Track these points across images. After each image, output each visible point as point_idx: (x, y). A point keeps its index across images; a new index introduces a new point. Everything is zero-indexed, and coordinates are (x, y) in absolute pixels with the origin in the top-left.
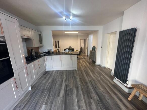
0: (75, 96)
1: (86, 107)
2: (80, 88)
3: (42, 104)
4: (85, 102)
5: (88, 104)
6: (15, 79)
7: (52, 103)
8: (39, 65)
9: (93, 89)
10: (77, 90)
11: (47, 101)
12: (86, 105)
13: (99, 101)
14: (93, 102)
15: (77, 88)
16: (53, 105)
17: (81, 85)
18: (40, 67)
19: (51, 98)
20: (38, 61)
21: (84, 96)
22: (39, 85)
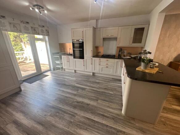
2: (73, 97)
8: (107, 64)
9: (60, 108)
15: (75, 95)
17: (76, 99)
18: (107, 67)
20: (107, 60)
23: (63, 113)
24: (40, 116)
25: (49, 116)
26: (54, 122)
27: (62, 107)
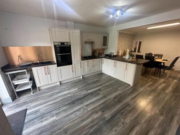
0: (94, 99)
1: (91, 110)
2: (106, 99)
3: (77, 88)
4: (95, 108)
5: (94, 111)
6: (72, 66)
7: (81, 90)
8: (93, 64)
10: (101, 98)
11: (80, 88)
12: (93, 109)
13: (105, 120)
14: (99, 114)
15: (104, 97)
16: (80, 92)
17: (111, 98)
18: (93, 66)
19: (84, 88)
20: (93, 61)
21: (100, 105)
22: (87, 79)
23: (124, 110)
24: (123, 129)
25: (124, 120)
26: (133, 118)
27: (116, 109)
